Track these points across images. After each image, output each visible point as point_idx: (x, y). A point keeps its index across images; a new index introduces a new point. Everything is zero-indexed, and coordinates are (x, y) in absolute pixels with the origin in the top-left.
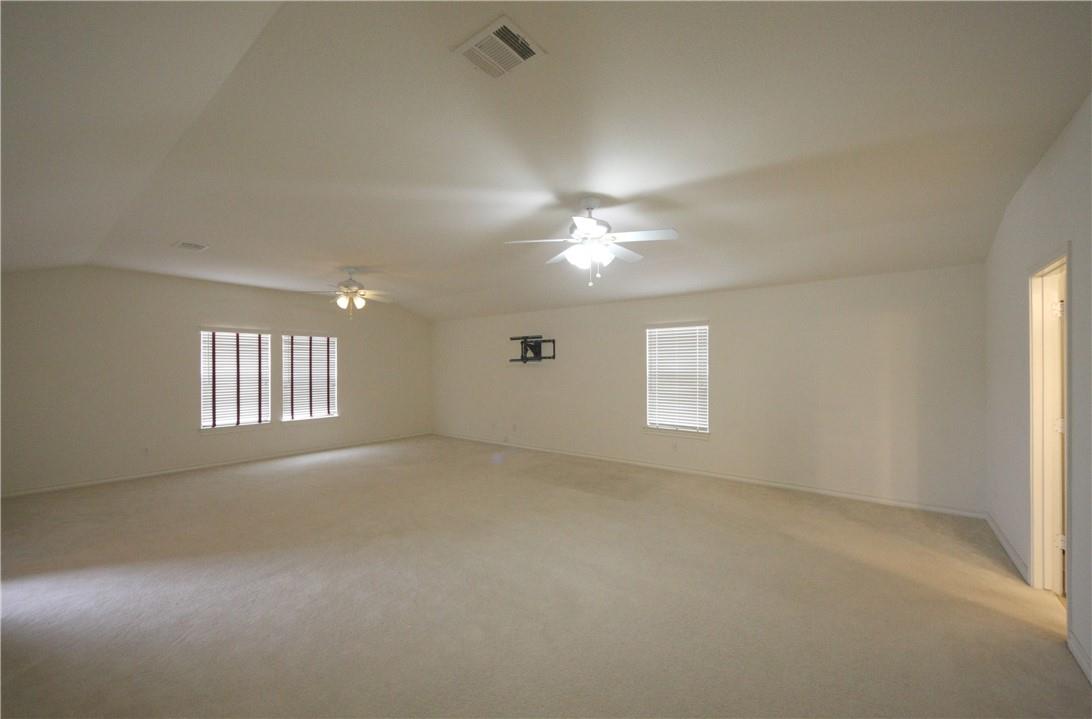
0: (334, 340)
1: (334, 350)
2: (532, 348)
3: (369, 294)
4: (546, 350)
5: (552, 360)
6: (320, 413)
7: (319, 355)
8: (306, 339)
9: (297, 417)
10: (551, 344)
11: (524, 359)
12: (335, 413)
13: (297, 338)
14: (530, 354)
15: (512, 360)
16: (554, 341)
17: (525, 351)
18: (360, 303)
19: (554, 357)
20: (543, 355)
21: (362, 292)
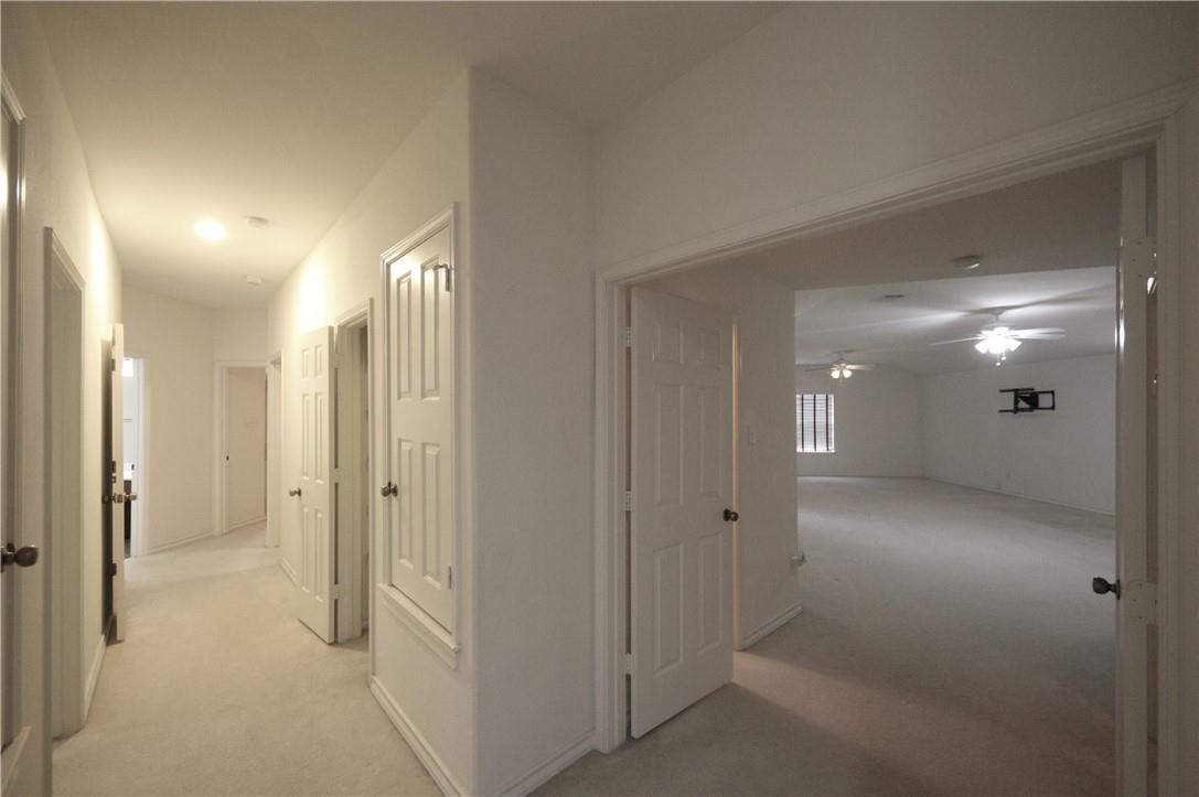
0: (832, 397)
1: (832, 403)
2: (1025, 399)
3: (853, 367)
4: (1045, 401)
5: (1051, 411)
6: (821, 449)
7: (821, 407)
8: (812, 397)
9: (806, 450)
10: (1050, 395)
11: (1016, 410)
12: (832, 449)
13: (806, 396)
14: (1022, 404)
15: (1001, 411)
16: (1053, 393)
17: (1016, 402)
18: (847, 374)
19: (1053, 408)
20: (1041, 405)
21: (848, 367)
